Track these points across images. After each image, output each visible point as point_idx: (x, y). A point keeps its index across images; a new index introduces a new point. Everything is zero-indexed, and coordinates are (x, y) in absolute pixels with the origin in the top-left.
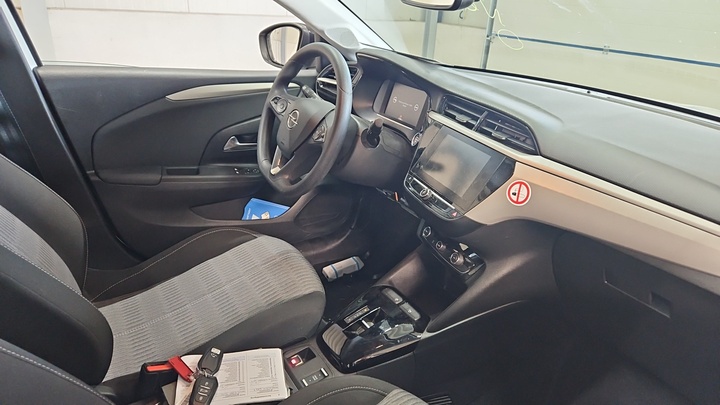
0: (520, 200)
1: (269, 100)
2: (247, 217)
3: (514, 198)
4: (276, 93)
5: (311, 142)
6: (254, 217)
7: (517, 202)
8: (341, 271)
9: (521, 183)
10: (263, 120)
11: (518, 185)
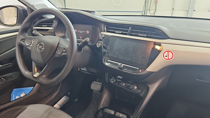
0: (169, 58)
1: (18, 41)
2: (13, 99)
3: (167, 58)
4: (22, 37)
5: (56, 56)
6: (17, 97)
7: (168, 59)
8: (62, 104)
9: (168, 51)
10: (17, 49)
11: (167, 53)
